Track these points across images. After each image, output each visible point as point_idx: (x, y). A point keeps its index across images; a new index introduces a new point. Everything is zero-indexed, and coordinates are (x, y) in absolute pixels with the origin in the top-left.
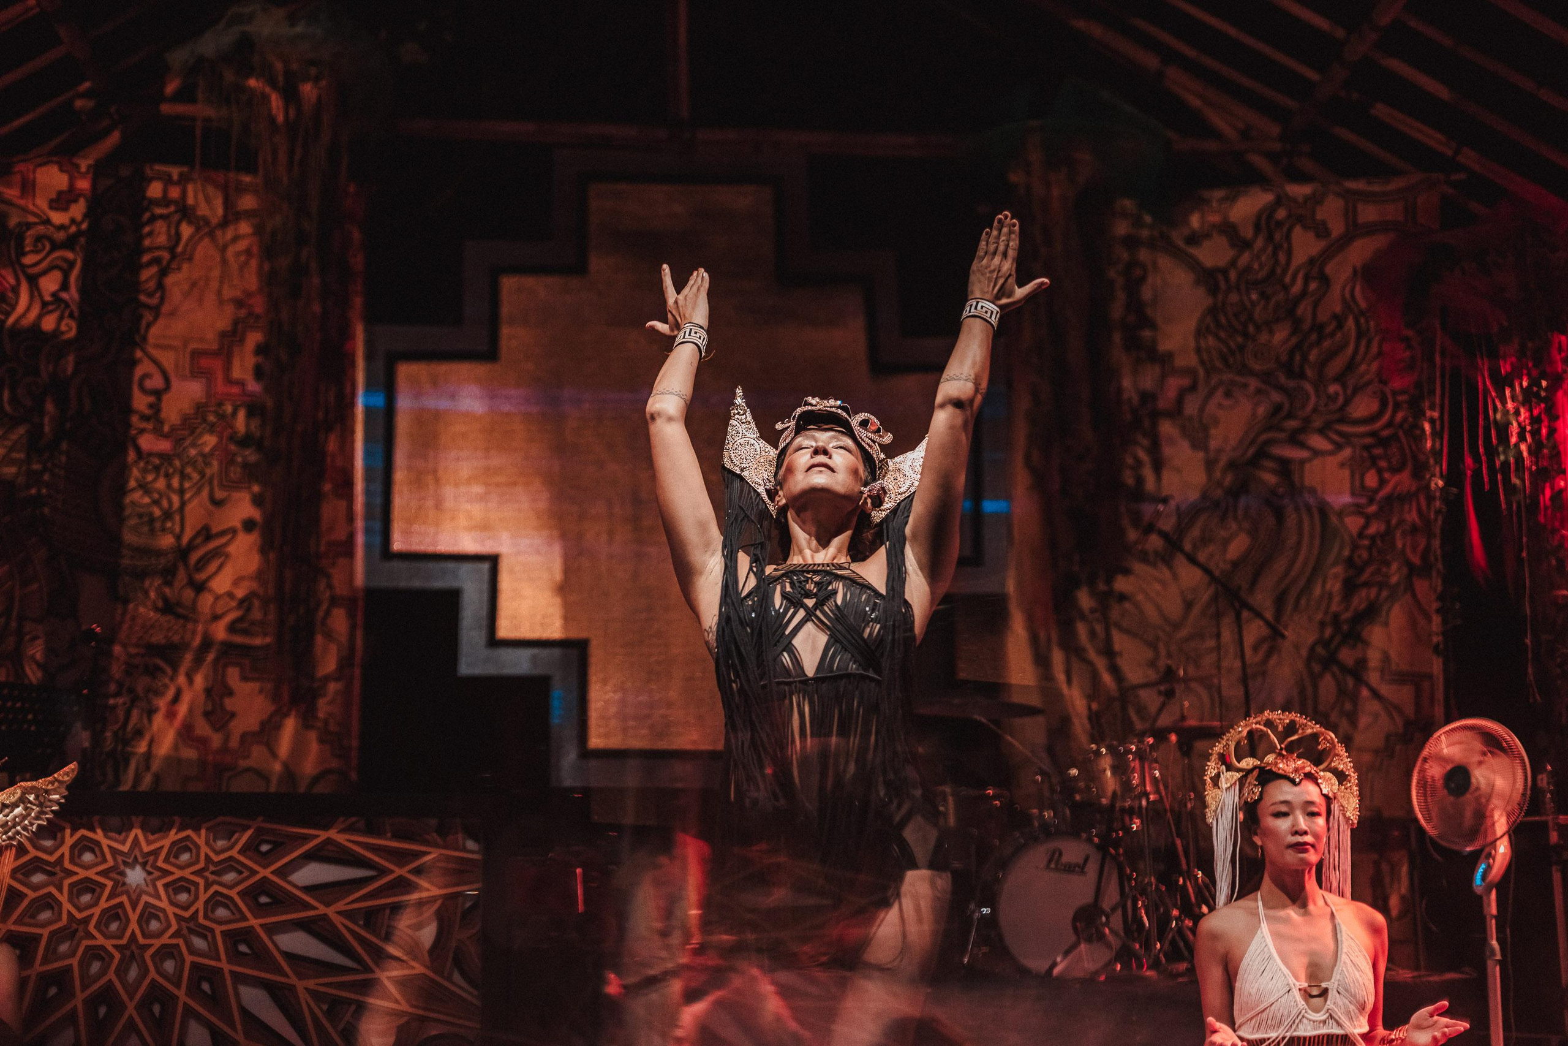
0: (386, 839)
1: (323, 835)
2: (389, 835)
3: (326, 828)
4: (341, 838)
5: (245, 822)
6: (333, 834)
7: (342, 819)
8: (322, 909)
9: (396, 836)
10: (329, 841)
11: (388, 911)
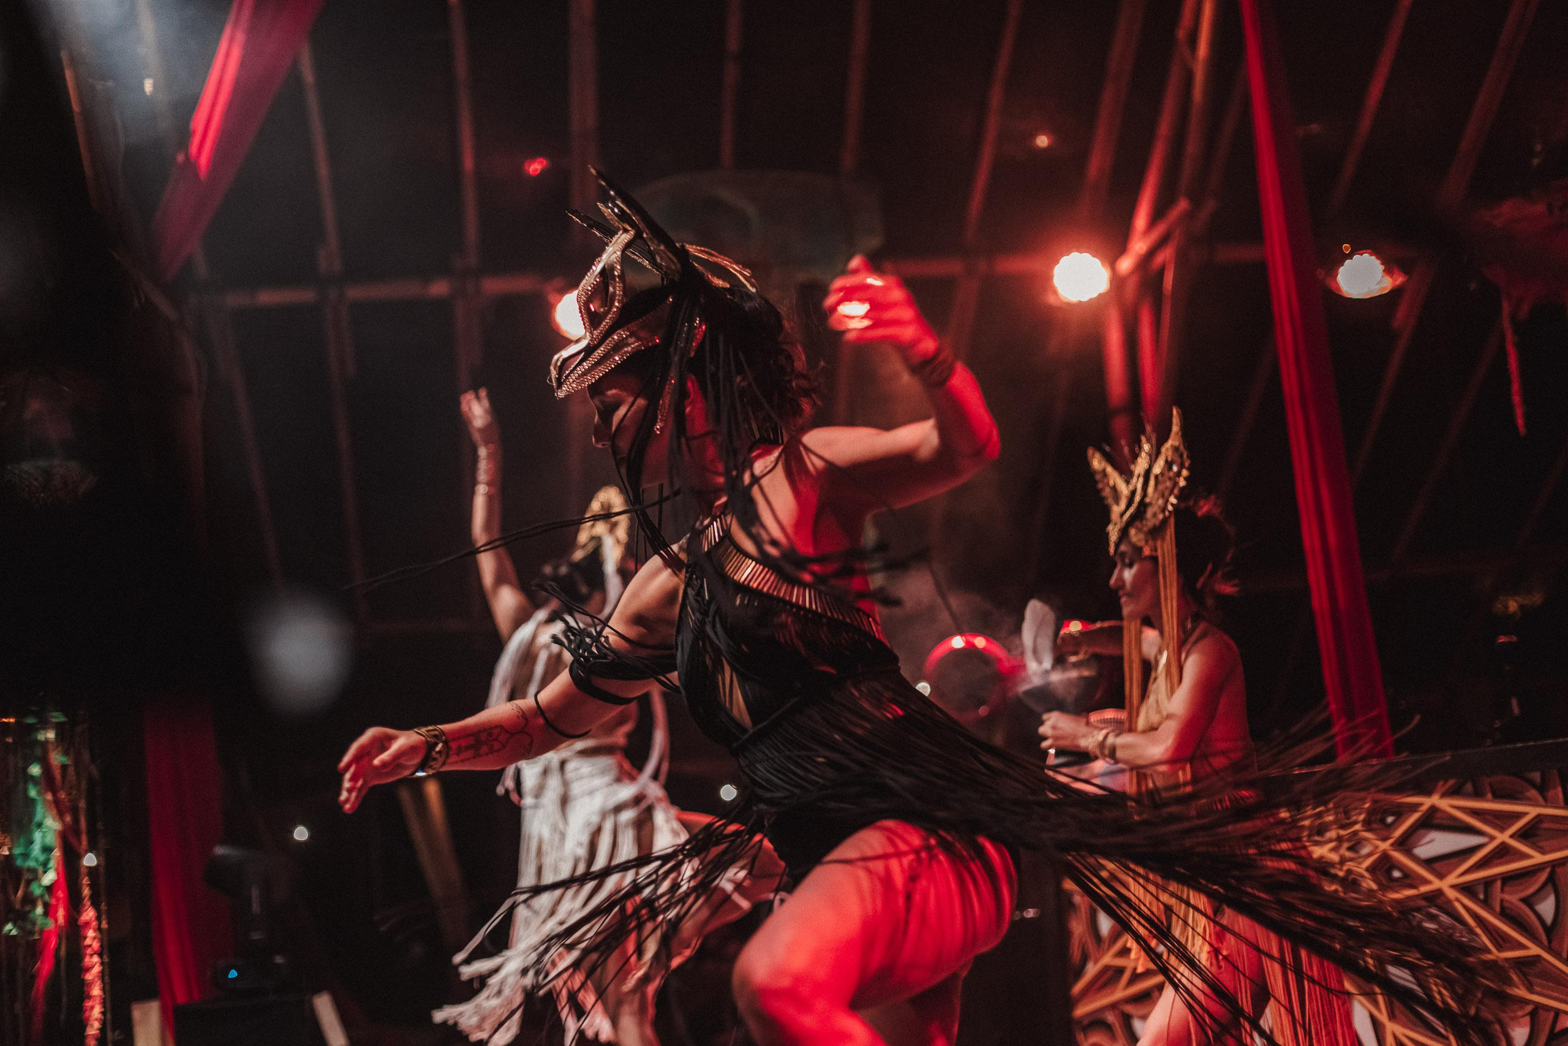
0: (1487, 801)
1: (1427, 802)
2: (1489, 796)
3: (1428, 793)
4: (1445, 804)
5: (1362, 794)
6: (1435, 800)
7: (1441, 783)
8: (1436, 884)
9: (1498, 796)
10: (1434, 809)
11: (1499, 884)
